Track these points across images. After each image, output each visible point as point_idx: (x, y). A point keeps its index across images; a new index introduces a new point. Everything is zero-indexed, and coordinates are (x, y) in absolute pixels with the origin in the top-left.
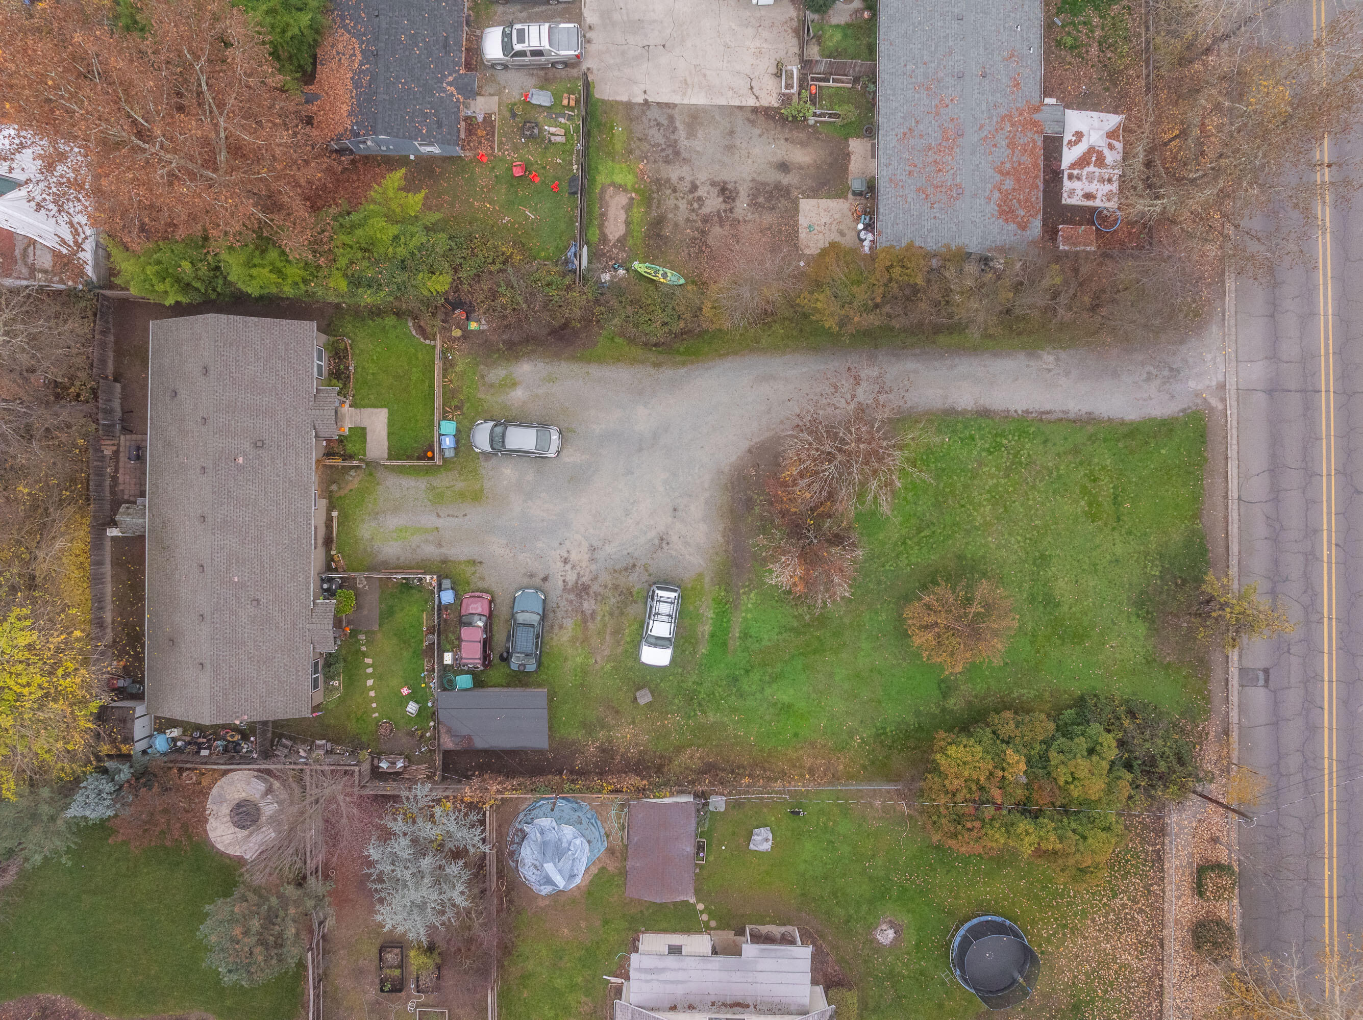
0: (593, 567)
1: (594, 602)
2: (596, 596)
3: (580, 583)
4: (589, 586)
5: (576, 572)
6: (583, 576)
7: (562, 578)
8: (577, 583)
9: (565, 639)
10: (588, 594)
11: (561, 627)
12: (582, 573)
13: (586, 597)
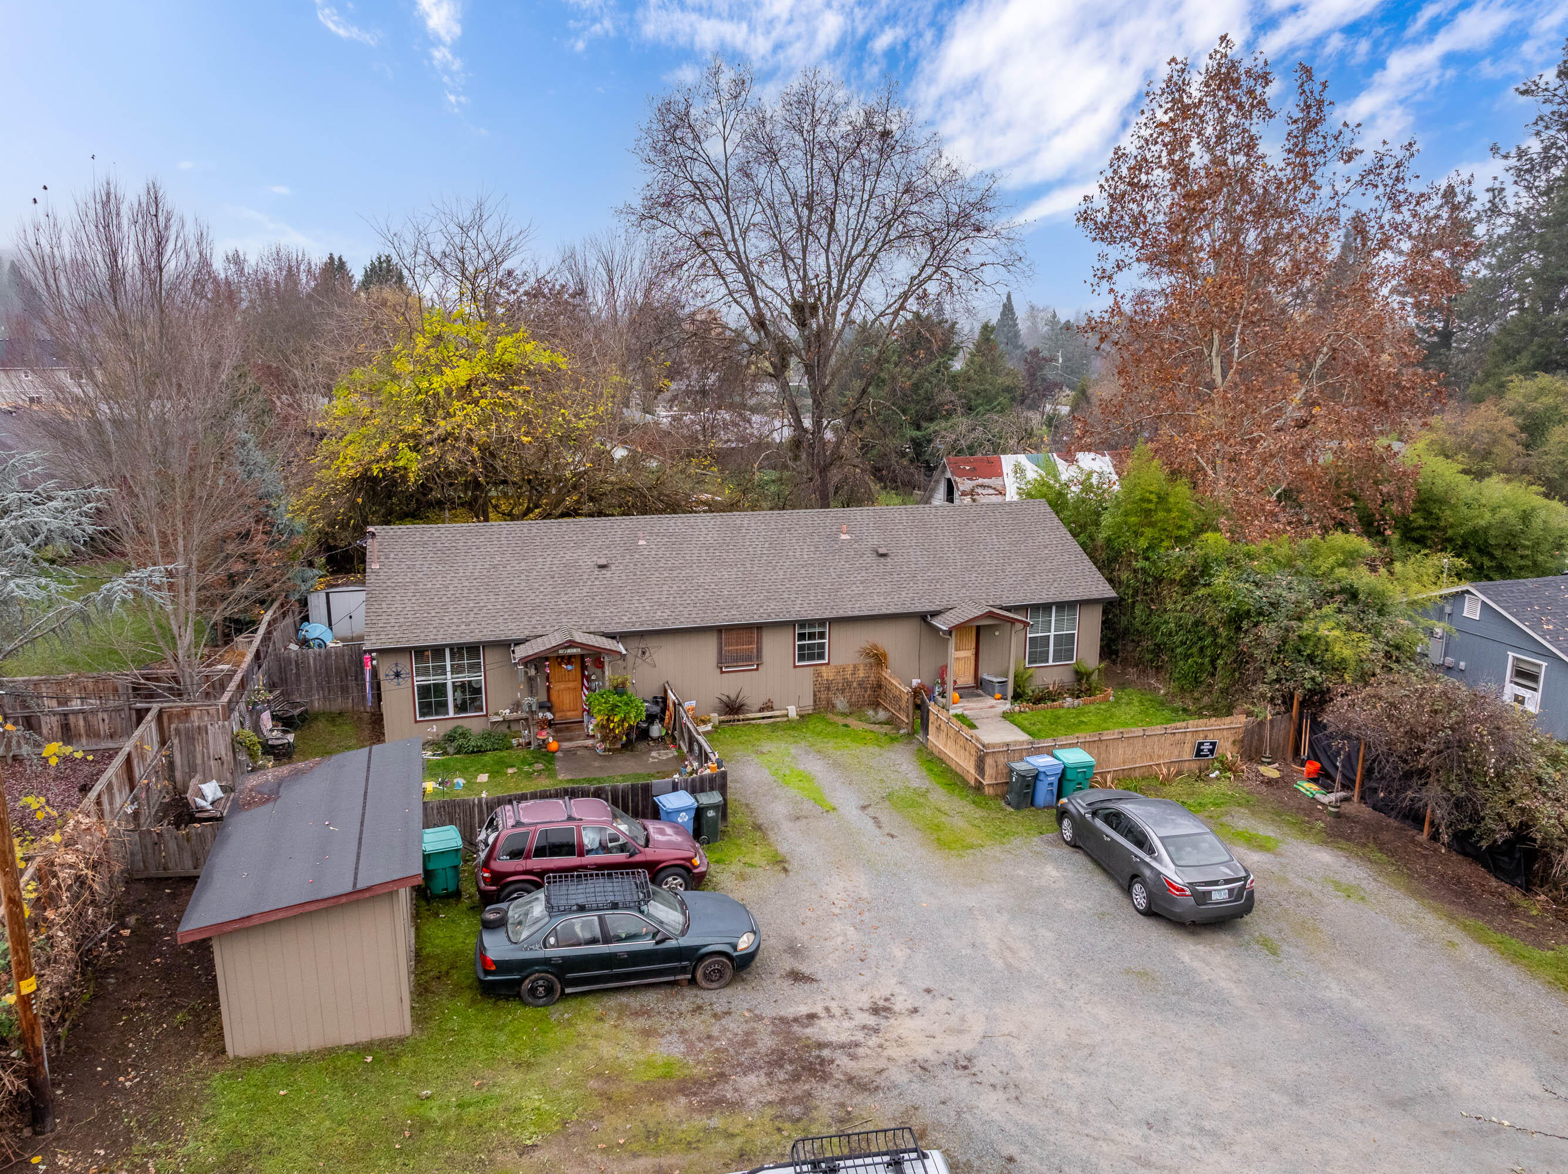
0: (899, 1076)
1: (772, 1095)
2: (798, 1100)
3: (826, 1053)
4: (825, 1077)
5: (859, 1036)
6: (853, 1057)
7: (818, 1009)
8: (821, 1046)
9: (607, 1050)
10: (796, 1078)
11: (647, 1033)
12: (860, 1051)
13: (782, 1076)
